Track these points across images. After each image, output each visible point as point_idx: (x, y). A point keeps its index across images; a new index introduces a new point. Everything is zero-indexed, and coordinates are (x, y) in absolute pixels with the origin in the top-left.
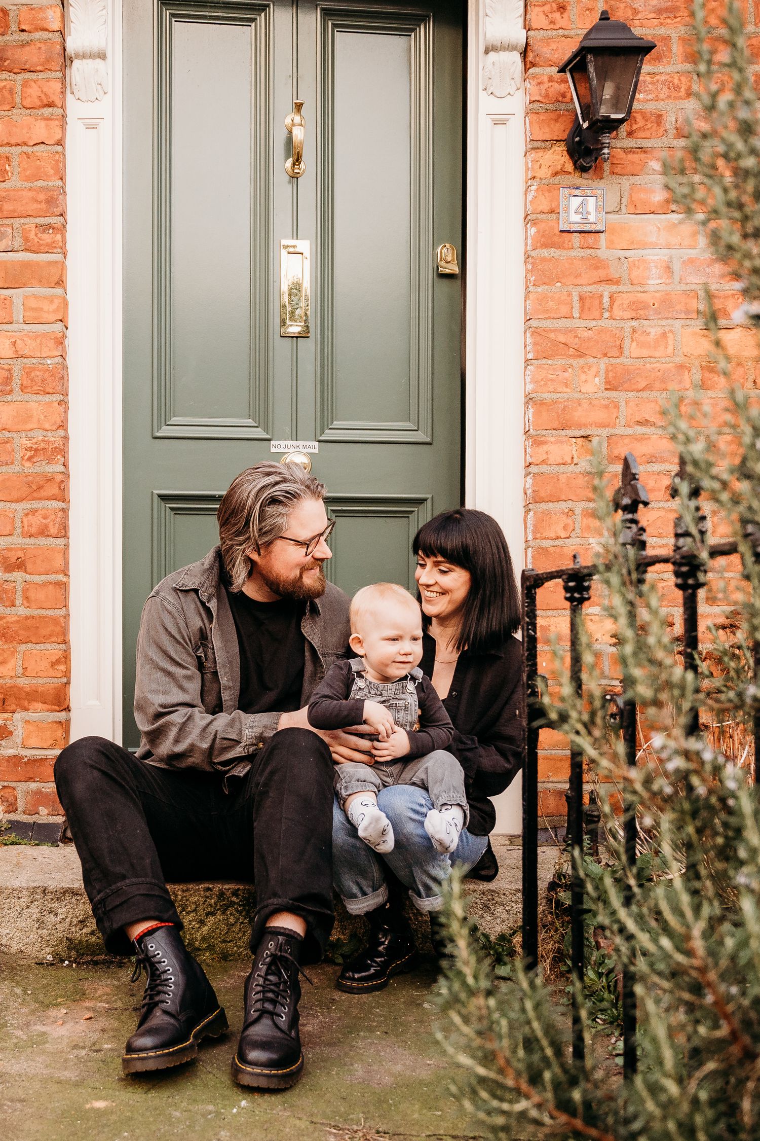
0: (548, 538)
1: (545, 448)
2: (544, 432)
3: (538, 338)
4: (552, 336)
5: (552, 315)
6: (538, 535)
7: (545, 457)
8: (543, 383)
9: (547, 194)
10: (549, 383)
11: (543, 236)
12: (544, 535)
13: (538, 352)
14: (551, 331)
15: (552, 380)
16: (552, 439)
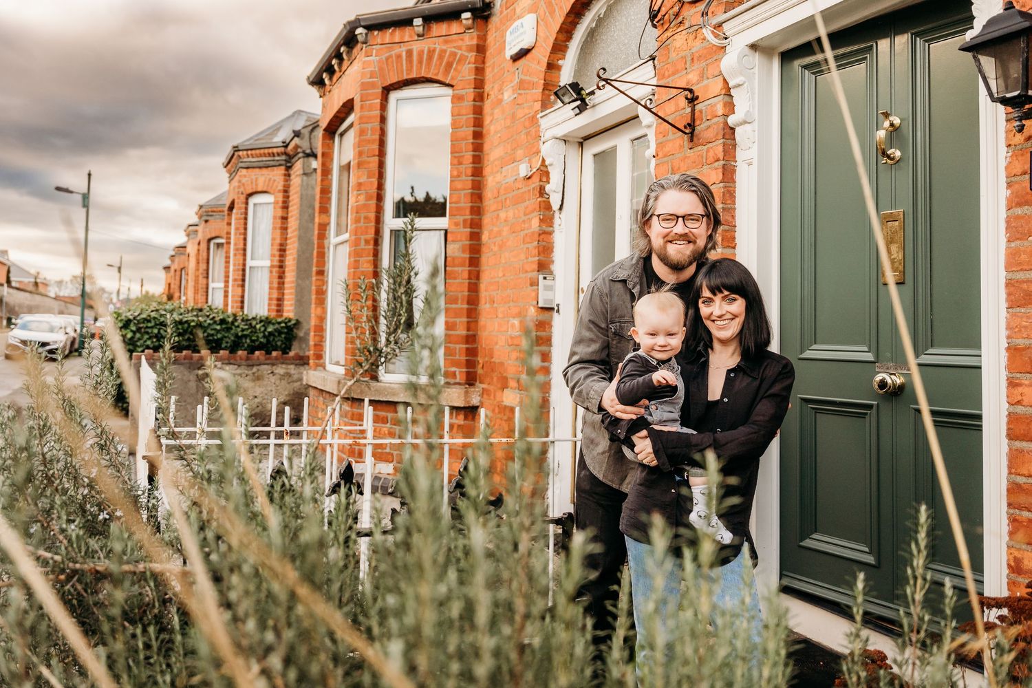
0: (1022, 475)
1: (1020, 389)
2: (1018, 375)
3: (1012, 289)
4: (1025, 286)
5: (1024, 267)
6: (1013, 471)
7: (1019, 398)
8: (1017, 329)
9: (1020, 158)
10: (1023, 329)
11: (1017, 196)
12: (1019, 471)
13: (1012, 301)
14: (1023, 282)
15: (1026, 327)
16: (1027, 382)
